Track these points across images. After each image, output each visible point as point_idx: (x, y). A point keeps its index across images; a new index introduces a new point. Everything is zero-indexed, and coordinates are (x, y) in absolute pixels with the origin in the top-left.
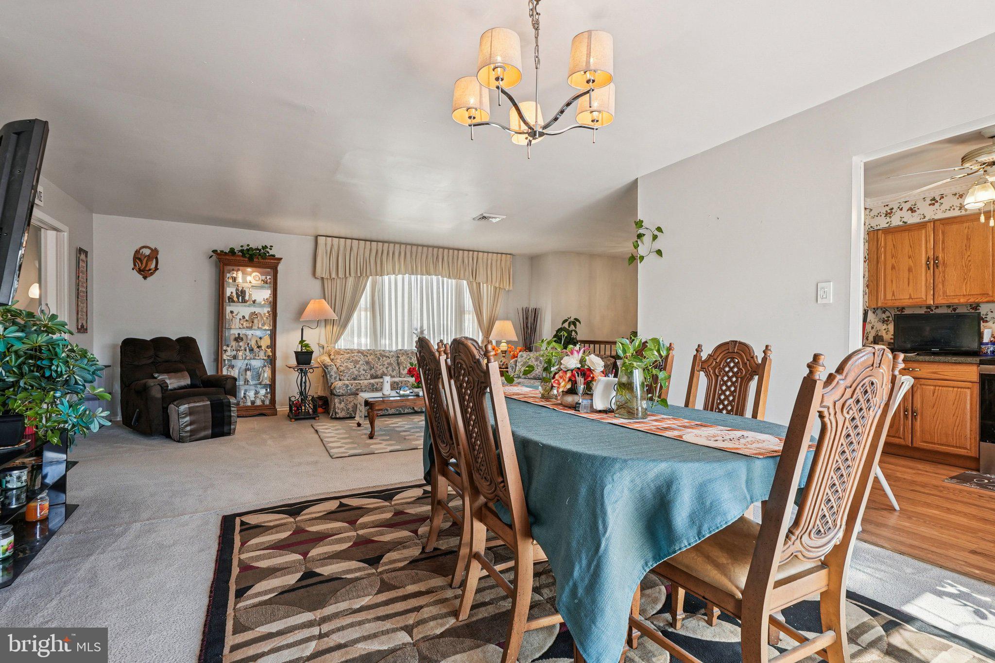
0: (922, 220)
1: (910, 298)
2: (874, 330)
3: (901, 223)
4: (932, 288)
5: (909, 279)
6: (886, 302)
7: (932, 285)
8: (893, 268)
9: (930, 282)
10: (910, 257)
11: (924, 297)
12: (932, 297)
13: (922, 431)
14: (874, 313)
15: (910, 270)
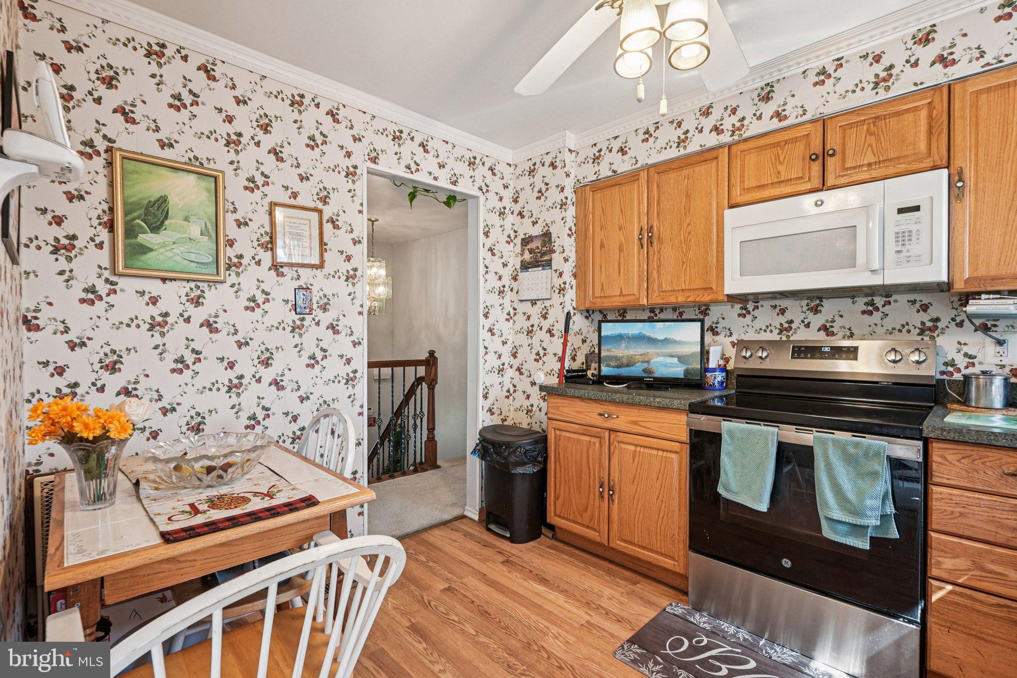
0: (634, 167)
1: (621, 295)
2: (585, 344)
3: (610, 173)
4: (645, 279)
5: (619, 263)
6: (594, 300)
7: (645, 274)
8: (602, 246)
9: (643, 268)
10: (620, 229)
11: (636, 292)
12: (646, 293)
13: (620, 521)
14: (587, 317)
15: (621, 249)
